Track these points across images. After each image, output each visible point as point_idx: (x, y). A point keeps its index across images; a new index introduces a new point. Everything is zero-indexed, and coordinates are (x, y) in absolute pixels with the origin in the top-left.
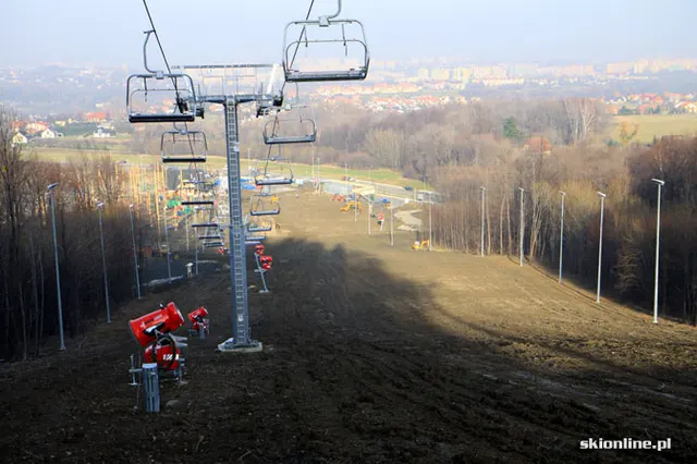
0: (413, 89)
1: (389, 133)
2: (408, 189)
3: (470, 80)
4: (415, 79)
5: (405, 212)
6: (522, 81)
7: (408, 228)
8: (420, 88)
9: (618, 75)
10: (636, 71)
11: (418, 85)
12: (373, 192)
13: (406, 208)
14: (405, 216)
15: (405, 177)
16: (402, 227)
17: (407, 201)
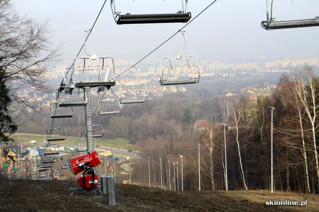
0: (144, 82)
1: (123, 118)
2: (130, 151)
3: (181, 74)
4: (146, 74)
5: (127, 165)
6: (212, 74)
7: (125, 173)
8: (149, 80)
9: (271, 69)
10: (283, 66)
11: (147, 79)
12: (110, 154)
13: (127, 162)
14: (126, 167)
15: (131, 143)
16: (123, 173)
17: (128, 158)
